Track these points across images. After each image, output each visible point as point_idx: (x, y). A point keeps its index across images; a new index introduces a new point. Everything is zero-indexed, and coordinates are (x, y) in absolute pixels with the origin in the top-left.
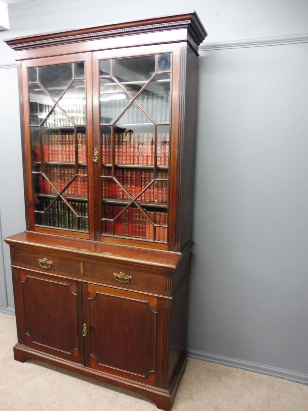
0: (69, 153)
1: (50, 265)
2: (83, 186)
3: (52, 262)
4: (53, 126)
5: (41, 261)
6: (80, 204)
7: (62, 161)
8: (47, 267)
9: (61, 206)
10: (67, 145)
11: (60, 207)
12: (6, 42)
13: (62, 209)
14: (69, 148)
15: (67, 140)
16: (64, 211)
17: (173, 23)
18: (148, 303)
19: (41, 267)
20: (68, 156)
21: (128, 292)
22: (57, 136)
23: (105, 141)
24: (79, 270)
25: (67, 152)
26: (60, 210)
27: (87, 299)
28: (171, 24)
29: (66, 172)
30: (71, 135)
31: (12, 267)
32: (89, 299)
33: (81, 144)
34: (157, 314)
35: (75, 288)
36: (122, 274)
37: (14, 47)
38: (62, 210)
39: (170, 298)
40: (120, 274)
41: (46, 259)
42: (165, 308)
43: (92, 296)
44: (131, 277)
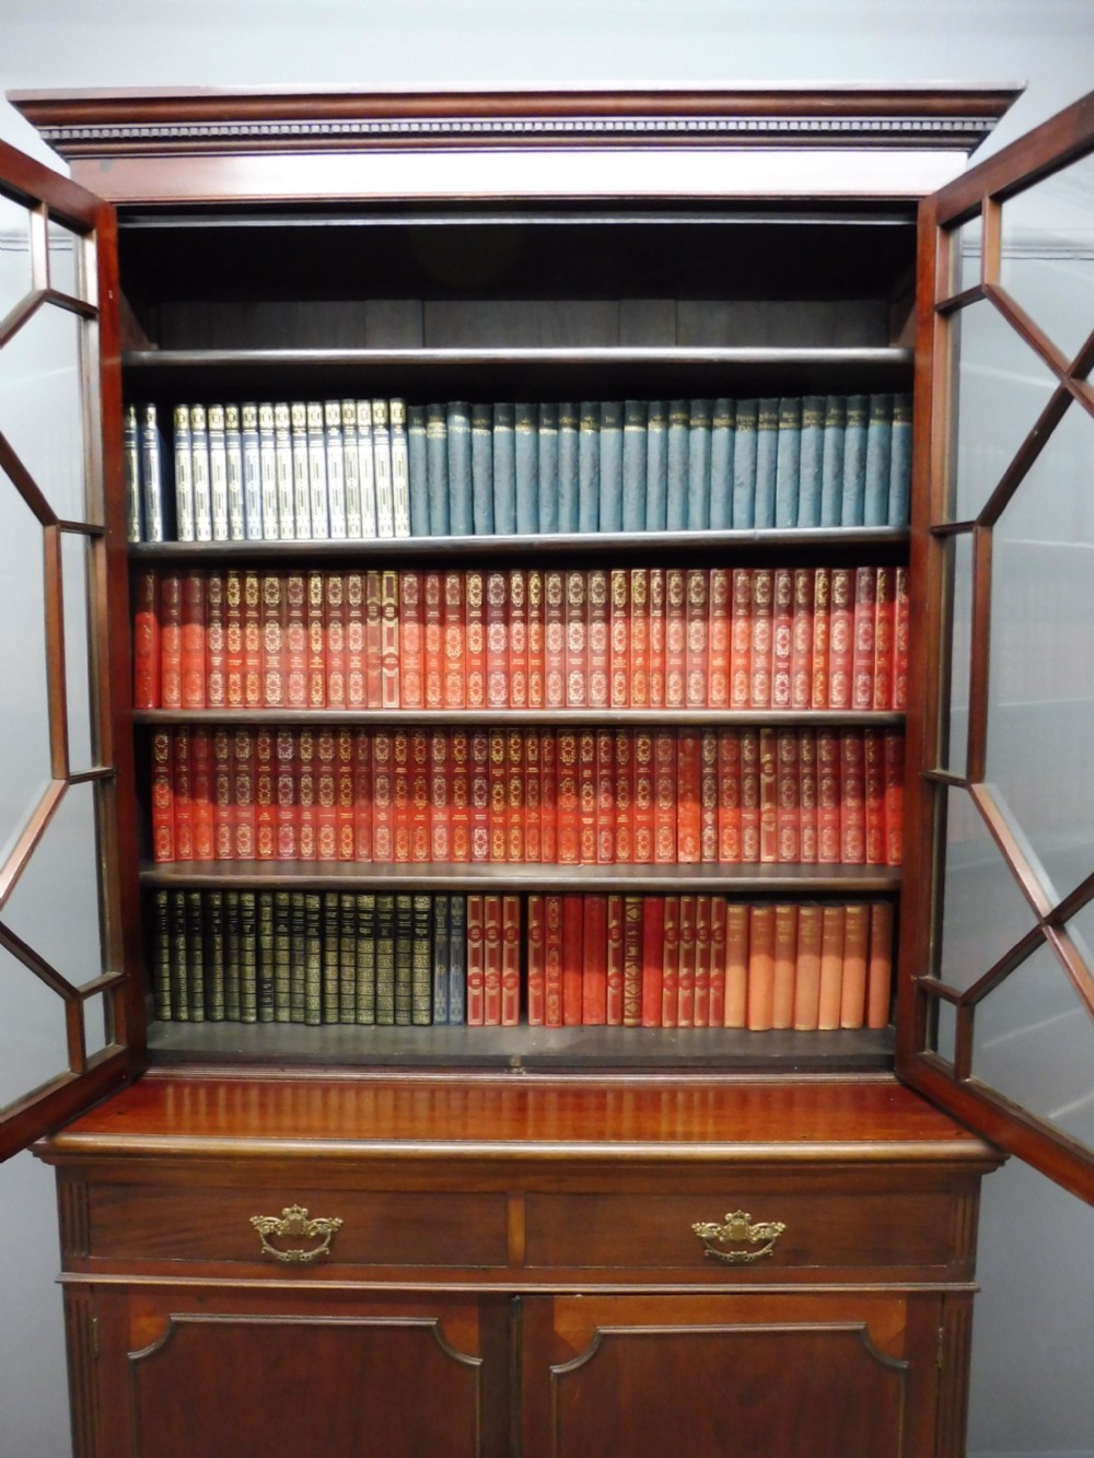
0: (326, 662)
1: (328, 1239)
2: (403, 817)
3: (338, 1221)
4: (238, 537)
5: (266, 1229)
6: (388, 902)
7: (286, 702)
8: (309, 1254)
9: (275, 921)
10: (316, 627)
11: (267, 926)
12: (21, 105)
13: (283, 934)
14: (325, 639)
15: (316, 600)
16: (291, 944)
17: (901, 122)
18: (865, 1330)
19: (270, 1260)
20: (318, 678)
21: (766, 1297)
22: (260, 584)
23: (526, 606)
24: (503, 1237)
25: (317, 659)
26: (267, 941)
27: (550, 1372)
28: (881, 122)
29: (306, 756)
30: (336, 581)
31: (67, 1287)
32: (556, 1370)
33: (396, 620)
34: (906, 1371)
35: (473, 1331)
36: (737, 1222)
37: (56, 135)
38: (283, 942)
39: (970, 1286)
40: (726, 1223)
41: (298, 1212)
42: (948, 1332)
43: (573, 1355)
44: (781, 1226)
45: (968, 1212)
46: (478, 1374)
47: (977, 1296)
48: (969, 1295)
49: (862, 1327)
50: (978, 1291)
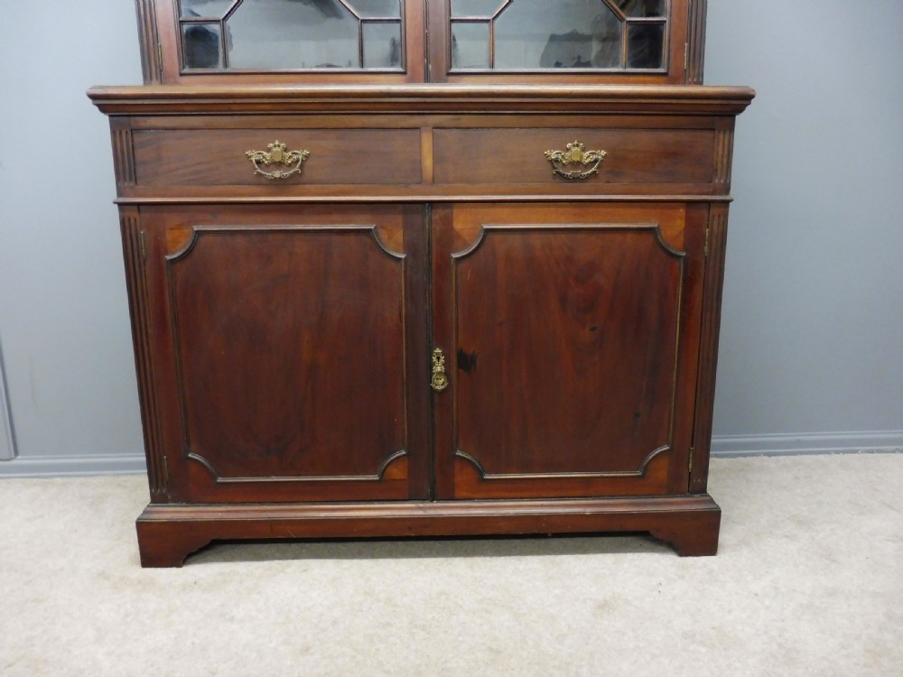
1: (299, 164)
3: (306, 152)
5: (257, 159)
8: (288, 173)
18: (658, 228)
19: (260, 182)
24: (419, 162)
27: (451, 258)
32: (455, 256)
34: (685, 258)
36: (575, 150)
39: (727, 198)
40: (568, 150)
41: (279, 146)
42: (711, 233)
43: (466, 245)
44: (603, 153)
45: (726, 143)
46: (403, 263)
47: (731, 204)
48: (727, 203)
49: (656, 226)
50: (732, 201)
